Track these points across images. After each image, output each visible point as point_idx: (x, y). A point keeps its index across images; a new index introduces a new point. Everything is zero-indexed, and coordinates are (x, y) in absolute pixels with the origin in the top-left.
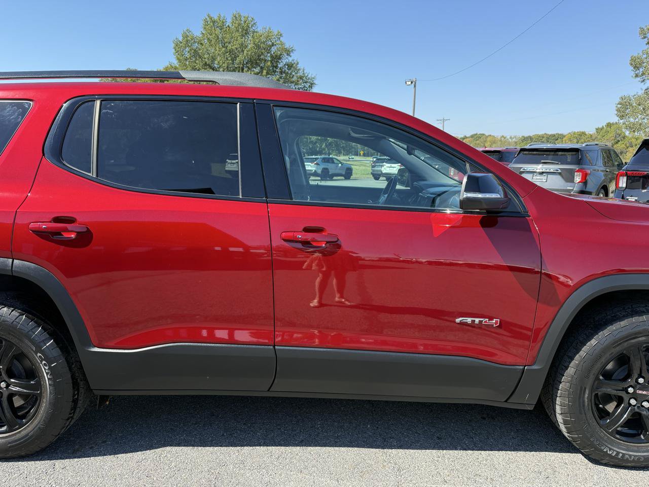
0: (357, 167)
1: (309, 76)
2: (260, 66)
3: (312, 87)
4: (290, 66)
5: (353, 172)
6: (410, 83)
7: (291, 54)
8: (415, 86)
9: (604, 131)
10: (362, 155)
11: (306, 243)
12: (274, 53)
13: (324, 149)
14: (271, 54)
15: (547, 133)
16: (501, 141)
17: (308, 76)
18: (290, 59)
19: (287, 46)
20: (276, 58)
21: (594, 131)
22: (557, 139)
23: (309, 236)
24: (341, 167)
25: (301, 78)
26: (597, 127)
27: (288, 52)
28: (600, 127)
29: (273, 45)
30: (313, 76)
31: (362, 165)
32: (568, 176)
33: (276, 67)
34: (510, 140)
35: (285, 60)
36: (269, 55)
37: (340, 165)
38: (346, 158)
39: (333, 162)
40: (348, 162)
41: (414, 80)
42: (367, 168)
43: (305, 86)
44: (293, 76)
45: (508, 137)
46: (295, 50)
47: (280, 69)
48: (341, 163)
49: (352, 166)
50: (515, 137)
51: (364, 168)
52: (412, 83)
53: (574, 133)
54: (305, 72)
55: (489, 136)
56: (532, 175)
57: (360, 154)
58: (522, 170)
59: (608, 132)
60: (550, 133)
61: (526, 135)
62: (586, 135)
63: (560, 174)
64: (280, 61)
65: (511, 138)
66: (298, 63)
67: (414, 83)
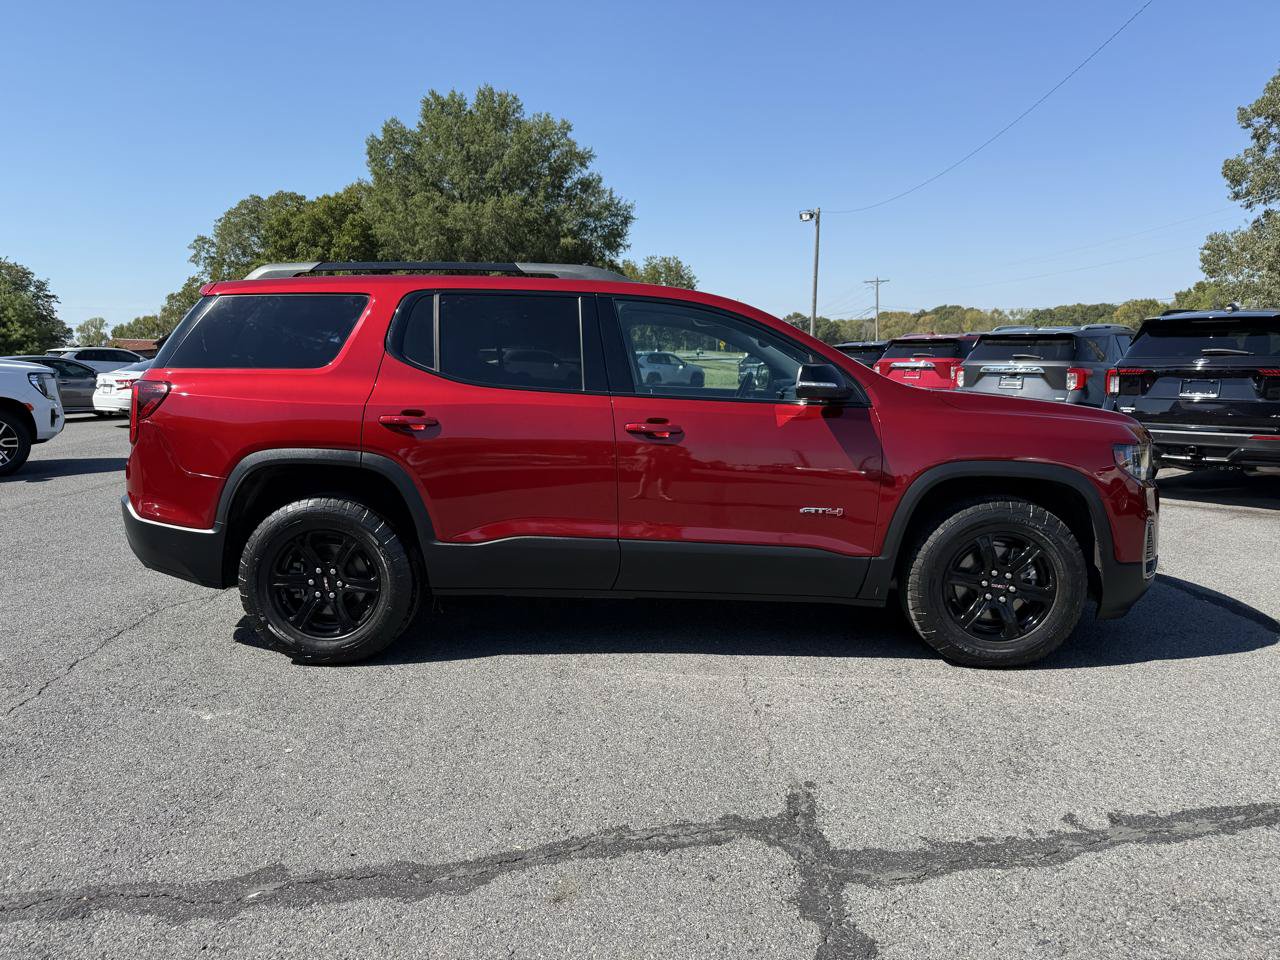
0: (713, 372)
1: (622, 203)
2: (528, 185)
3: (626, 224)
4: (586, 185)
5: (706, 379)
6: (808, 217)
7: (588, 164)
8: (817, 222)
9: (1190, 298)
10: (722, 348)
11: (649, 434)
12: (555, 162)
13: (650, 338)
14: (550, 164)
15: (1083, 303)
16: (992, 319)
17: (619, 202)
18: (586, 173)
19: (580, 148)
20: (560, 172)
21: (1174, 299)
22: (1103, 315)
23: (653, 427)
24: (683, 370)
25: (607, 207)
26: (1178, 291)
27: (583, 159)
28: (1185, 290)
29: (554, 146)
30: (628, 204)
31: (723, 367)
32: (1056, 379)
33: (560, 187)
34: (1011, 318)
35: (577, 175)
36: (546, 164)
37: (681, 367)
38: (692, 354)
39: (668, 362)
40: (696, 363)
41: (816, 211)
42: (732, 372)
43: (614, 223)
44: (592, 203)
45: (1007, 312)
46: (596, 156)
47: (567, 191)
48: (683, 364)
49: (704, 370)
50: (1020, 312)
51: (726, 373)
52: (812, 216)
53: (1135, 303)
54: (614, 196)
55: (968, 309)
56: (998, 378)
57: (719, 347)
58: (982, 370)
59: (1200, 300)
60: (1089, 304)
61: (1041, 307)
62: (1158, 306)
63: (1042, 376)
64: (566, 176)
65: (1012, 313)
66: (600, 180)
67: (815, 217)
